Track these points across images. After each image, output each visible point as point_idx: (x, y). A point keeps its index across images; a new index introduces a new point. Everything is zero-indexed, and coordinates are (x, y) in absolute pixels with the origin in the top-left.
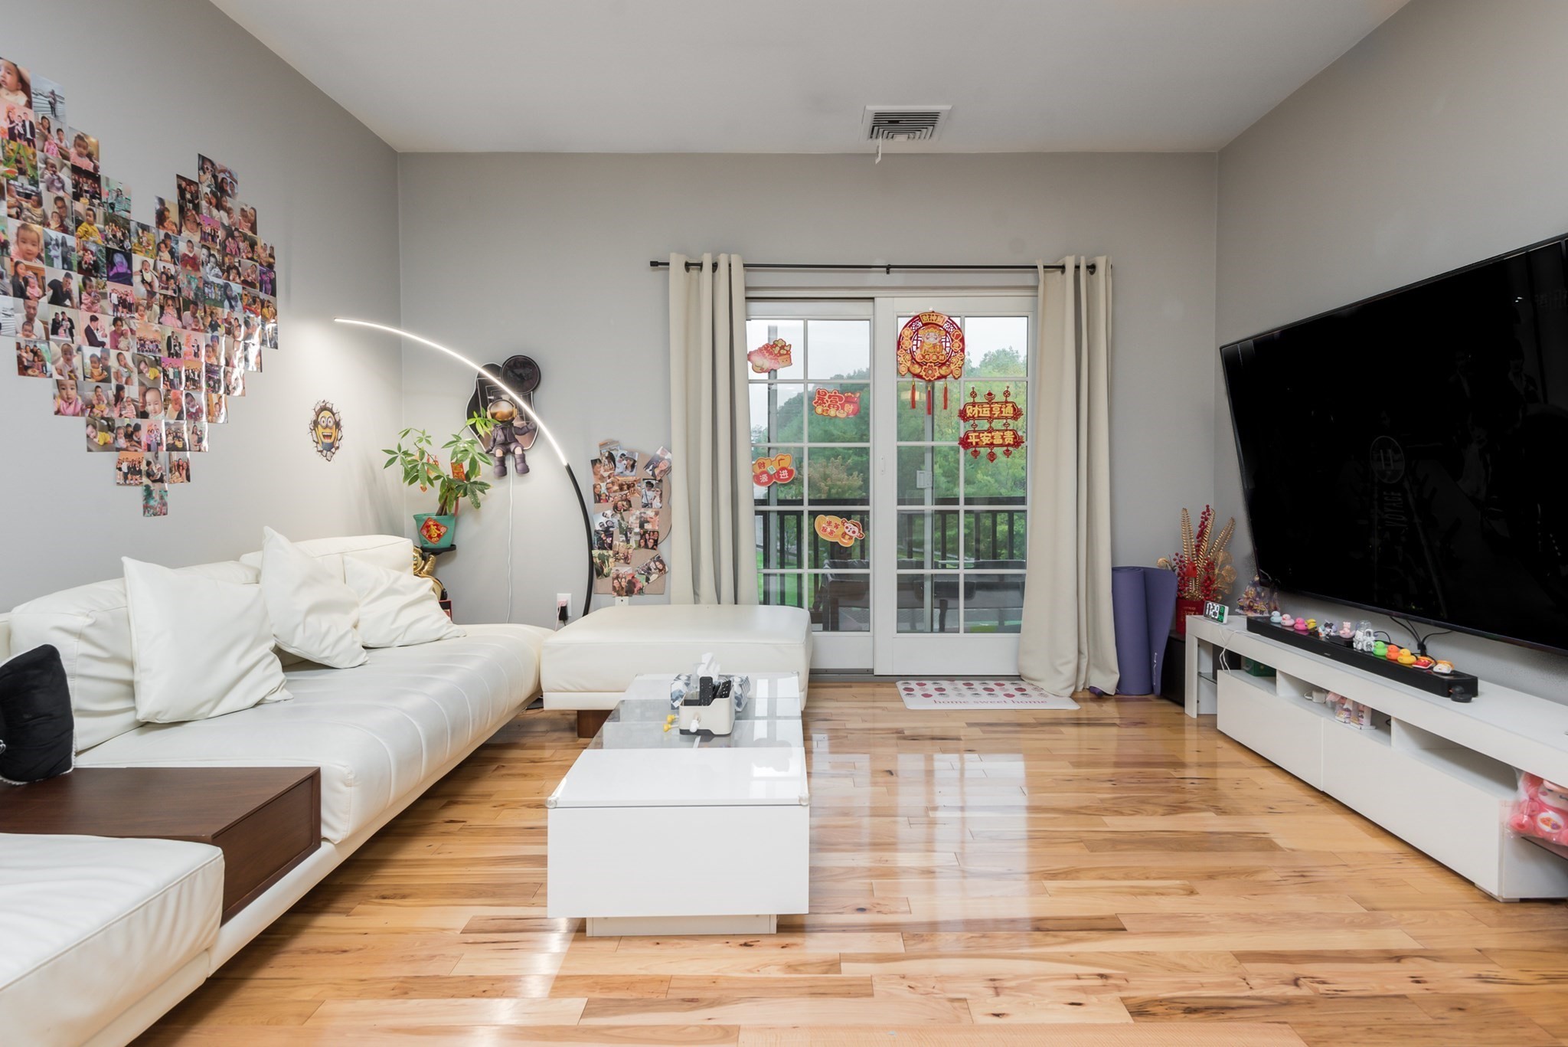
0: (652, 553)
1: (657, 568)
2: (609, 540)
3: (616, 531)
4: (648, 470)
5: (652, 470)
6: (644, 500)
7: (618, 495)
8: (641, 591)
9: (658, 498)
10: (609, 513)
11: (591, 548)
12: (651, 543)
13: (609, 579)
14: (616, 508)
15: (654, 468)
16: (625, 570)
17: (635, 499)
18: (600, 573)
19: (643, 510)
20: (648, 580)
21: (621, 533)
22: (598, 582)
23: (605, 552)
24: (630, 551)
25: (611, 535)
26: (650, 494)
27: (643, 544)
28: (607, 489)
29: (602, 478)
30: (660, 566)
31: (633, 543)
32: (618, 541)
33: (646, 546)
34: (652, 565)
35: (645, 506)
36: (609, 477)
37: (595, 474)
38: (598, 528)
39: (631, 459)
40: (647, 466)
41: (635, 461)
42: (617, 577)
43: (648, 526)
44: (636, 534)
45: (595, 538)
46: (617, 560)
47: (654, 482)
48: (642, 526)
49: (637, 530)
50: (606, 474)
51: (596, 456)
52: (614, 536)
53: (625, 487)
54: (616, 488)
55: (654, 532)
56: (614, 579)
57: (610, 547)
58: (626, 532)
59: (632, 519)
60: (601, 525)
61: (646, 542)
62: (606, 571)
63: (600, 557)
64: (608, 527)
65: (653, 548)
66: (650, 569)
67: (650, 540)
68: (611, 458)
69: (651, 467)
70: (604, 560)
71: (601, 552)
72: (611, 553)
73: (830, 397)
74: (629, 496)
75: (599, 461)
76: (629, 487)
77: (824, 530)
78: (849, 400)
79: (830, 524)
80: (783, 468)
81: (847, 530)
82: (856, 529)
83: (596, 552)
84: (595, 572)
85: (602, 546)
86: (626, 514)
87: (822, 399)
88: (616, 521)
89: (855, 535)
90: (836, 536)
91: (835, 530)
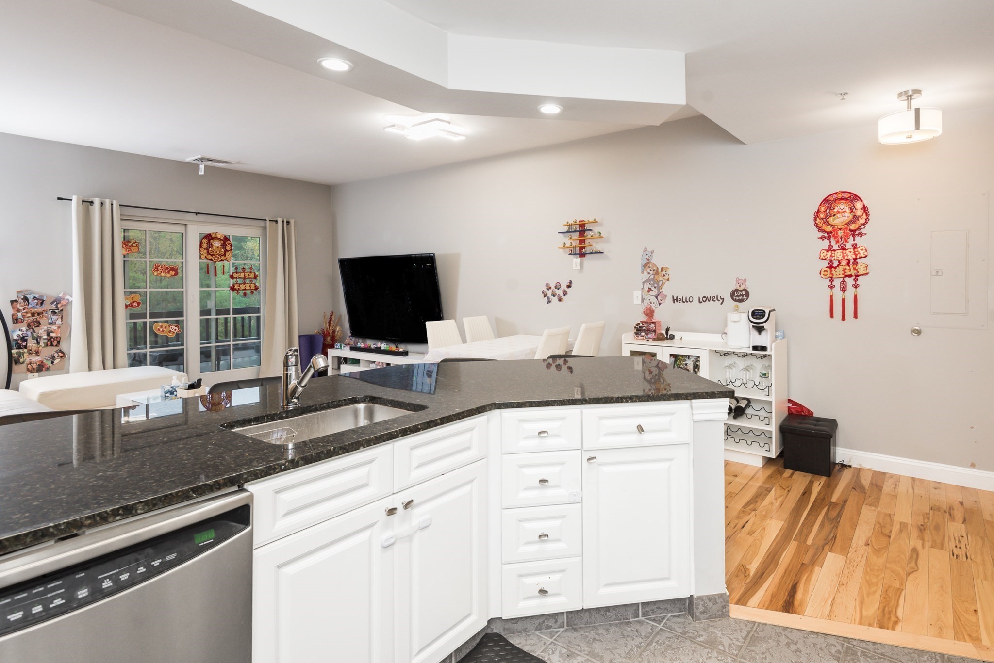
0: (57, 348)
1: (59, 356)
2: (24, 344)
3: (29, 339)
4: (53, 305)
5: (56, 305)
6: (50, 321)
7: (31, 319)
8: (48, 369)
9: (60, 320)
10: (24, 329)
11: (10, 348)
12: (55, 343)
13: (24, 365)
14: (29, 326)
15: (57, 304)
16: (35, 359)
17: (43, 321)
18: (17, 362)
19: (49, 326)
20: (52, 363)
21: (33, 339)
22: (15, 367)
23: (21, 350)
24: (40, 349)
25: (26, 341)
26: (54, 317)
27: (49, 343)
28: (23, 316)
29: (19, 311)
30: (61, 355)
31: (42, 344)
32: (31, 344)
33: (52, 345)
34: (56, 355)
35: (51, 324)
36: (24, 309)
37: (13, 308)
38: (15, 337)
39: (40, 300)
40: (52, 303)
41: (44, 301)
42: (30, 363)
43: (52, 334)
44: (44, 339)
45: (13, 344)
46: (30, 354)
47: (57, 311)
48: (48, 334)
49: (45, 337)
50: (21, 308)
51: (15, 298)
52: (28, 341)
53: (36, 315)
54: (29, 315)
55: (57, 337)
56: (28, 364)
57: (25, 347)
58: (37, 339)
59: (41, 332)
60: (18, 336)
61: (52, 342)
62: (21, 360)
63: (17, 353)
64: (23, 337)
65: (56, 346)
66: (54, 357)
68: (26, 299)
69: (55, 303)
70: (20, 355)
71: (18, 350)
72: (25, 350)
73: (161, 267)
74: (39, 319)
75: (16, 301)
76: (39, 314)
77: (159, 330)
78: (172, 269)
79: (162, 327)
80: (135, 302)
81: (171, 330)
82: (177, 328)
83: (14, 351)
84: (13, 363)
85: (19, 347)
86: (36, 329)
87: (157, 269)
88: (29, 333)
89: (176, 331)
90: (165, 332)
91: (165, 329)
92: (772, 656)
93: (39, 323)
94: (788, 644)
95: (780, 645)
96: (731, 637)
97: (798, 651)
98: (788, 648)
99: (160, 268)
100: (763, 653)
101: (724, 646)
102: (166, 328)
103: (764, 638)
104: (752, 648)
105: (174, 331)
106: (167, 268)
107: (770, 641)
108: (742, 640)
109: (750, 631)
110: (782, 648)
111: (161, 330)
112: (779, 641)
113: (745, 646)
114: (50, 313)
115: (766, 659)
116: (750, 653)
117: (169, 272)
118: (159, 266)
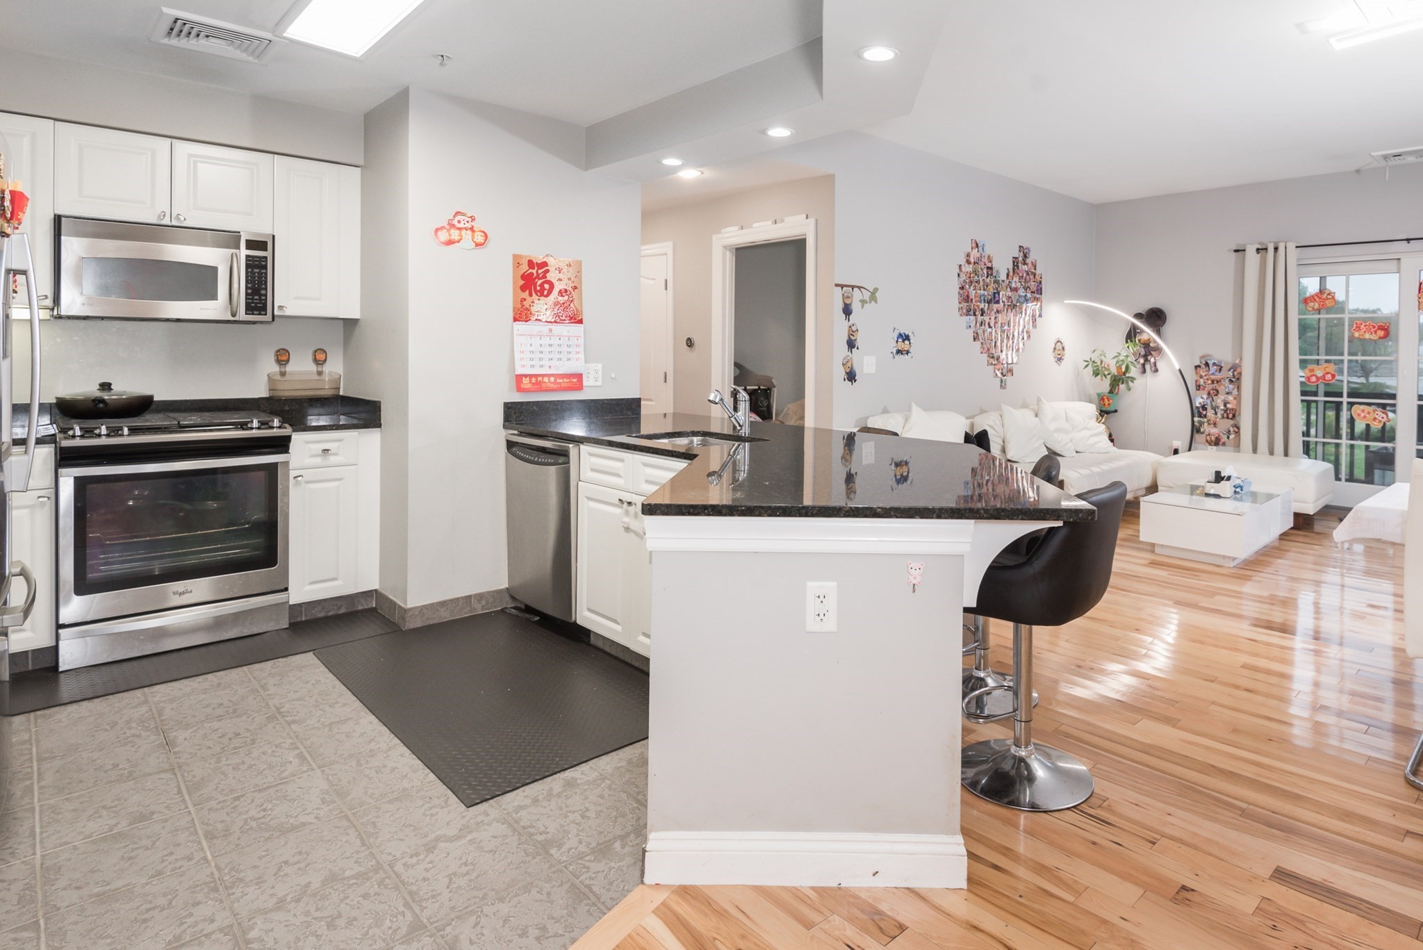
0: (1232, 422)
1: (1234, 431)
2: (1204, 413)
3: (1209, 407)
4: (1230, 373)
6: (1227, 390)
7: (1211, 386)
8: (1224, 444)
9: (1236, 390)
10: (1205, 396)
11: (1193, 416)
12: (1231, 416)
13: (1204, 435)
14: (1209, 394)
15: (1234, 371)
16: (1214, 431)
17: (1221, 389)
18: (1198, 431)
19: (1226, 396)
20: (1228, 438)
21: (1212, 409)
22: (1197, 436)
23: (1202, 419)
24: (1217, 420)
25: (1206, 409)
26: (1231, 386)
27: (1225, 415)
28: (1204, 383)
29: (1201, 377)
30: (1236, 430)
31: (1219, 415)
32: (1210, 413)
33: (1228, 418)
34: (1231, 429)
35: (1228, 393)
36: (1206, 376)
37: (1197, 373)
38: (1198, 405)
39: (1219, 366)
40: (1229, 370)
41: (1222, 367)
42: (1209, 435)
43: (1228, 406)
44: (1221, 410)
45: (1196, 411)
46: (1209, 424)
47: (1233, 379)
48: (1225, 405)
49: (1222, 407)
50: (1203, 374)
51: (1198, 363)
52: (1208, 410)
53: (1215, 382)
54: (1210, 382)
55: (1232, 409)
56: (1207, 435)
57: (1205, 416)
58: (1215, 409)
59: (1219, 401)
60: (1200, 403)
61: (1227, 414)
62: (1202, 430)
63: (1199, 422)
64: (1204, 405)
65: (1232, 419)
66: (1229, 431)
67: (1232, 414)
68: (1207, 364)
69: (1232, 371)
70: (1201, 423)
71: (1199, 419)
72: (1205, 420)
73: (1365, 326)
74: (1217, 388)
75: (1199, 366)
76: (1218, 382)
77: (1359, 415)
78: (1381, 328)
79: (1363, 411)
80: (1327, 373)
81: (1377, 416)
82: (1384, 416)
83: (1196, 419)
84: (1195, 430)
85: (1200, 416)
86: (1215, 398)
87: (1359, 328)
88: (1209, 401)
89: (1383, 420)
90: (1368, 420)
91: (1367, 415)
92: (537, 901)
93: (1217, 391)
94: (544, 928)
95: (549, 918)
96: (600, 874)
97: (523, 934)
98: (537, 925)
99: (1362, 326)
100: (549, 894)
101: (590, 861)
102: (1369, 413)
103: (575, 909)
104: (566, 886)
105: (1380, 419)
106: (1374, 327)
107: (565, 911)
108: (587, 882)
109: (599, 899)
110: (543, 919)
111: (1362, 415)
112: (556, 922)
113: (577, 882)
114: (1227, 381)
115: (538, 892)
116: (560, 881)
117: (1376, 332)
118: (1362, 324)
